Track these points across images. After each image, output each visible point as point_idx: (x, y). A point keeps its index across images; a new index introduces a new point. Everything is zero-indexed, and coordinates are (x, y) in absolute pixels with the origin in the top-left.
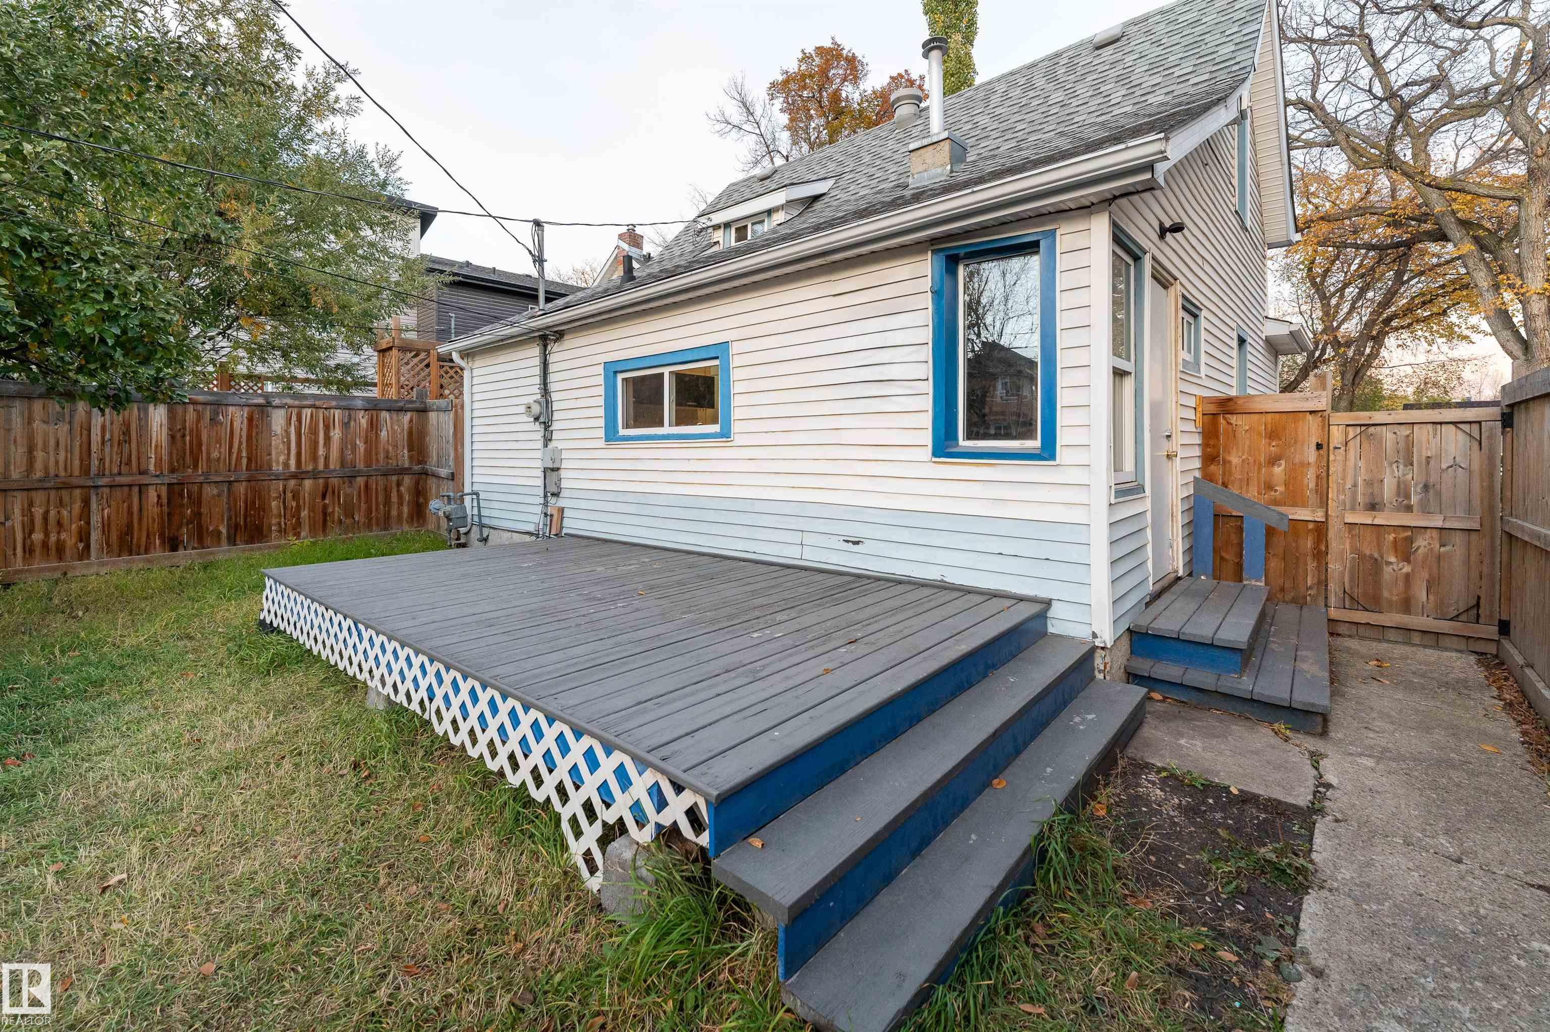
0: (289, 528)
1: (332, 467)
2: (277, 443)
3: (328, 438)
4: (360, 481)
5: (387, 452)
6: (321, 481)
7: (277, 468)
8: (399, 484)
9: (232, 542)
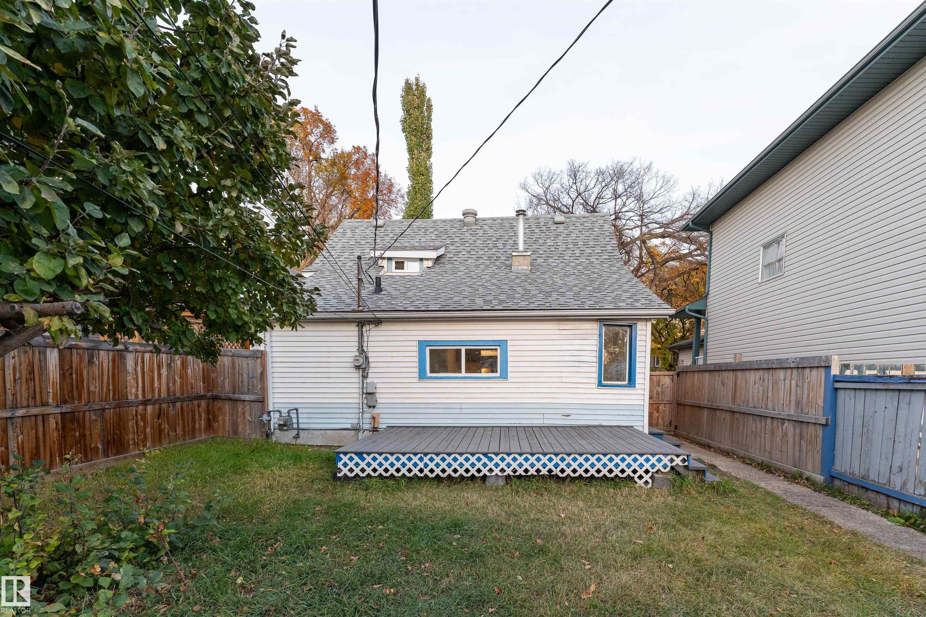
0: (140, 443)
1: (162, 396)
2: (129, 378)
3: (160, 375)
4: (178, 404)
5: (192, 384)
6: (157, 406)
7: (131, 398)
8: (199, 406)
9: (106, 454)
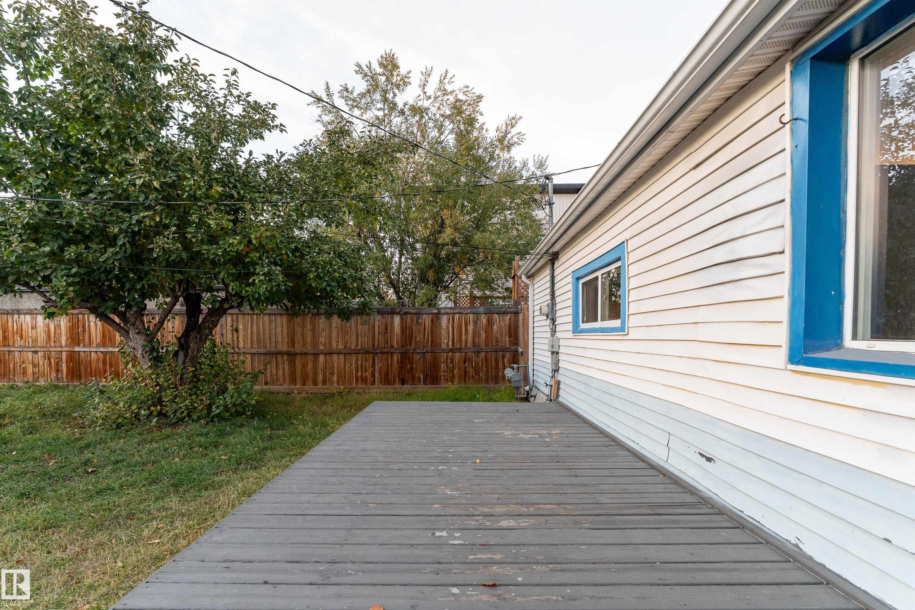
0: (449, 379)
1: (469, 346)
2: (443, 332)
3: (467, 330)
4: (482, 355)
5: (497, 338)
6: (463, 354)
7: (444, 346)
8: (503, 357)
9: (425, 383)
